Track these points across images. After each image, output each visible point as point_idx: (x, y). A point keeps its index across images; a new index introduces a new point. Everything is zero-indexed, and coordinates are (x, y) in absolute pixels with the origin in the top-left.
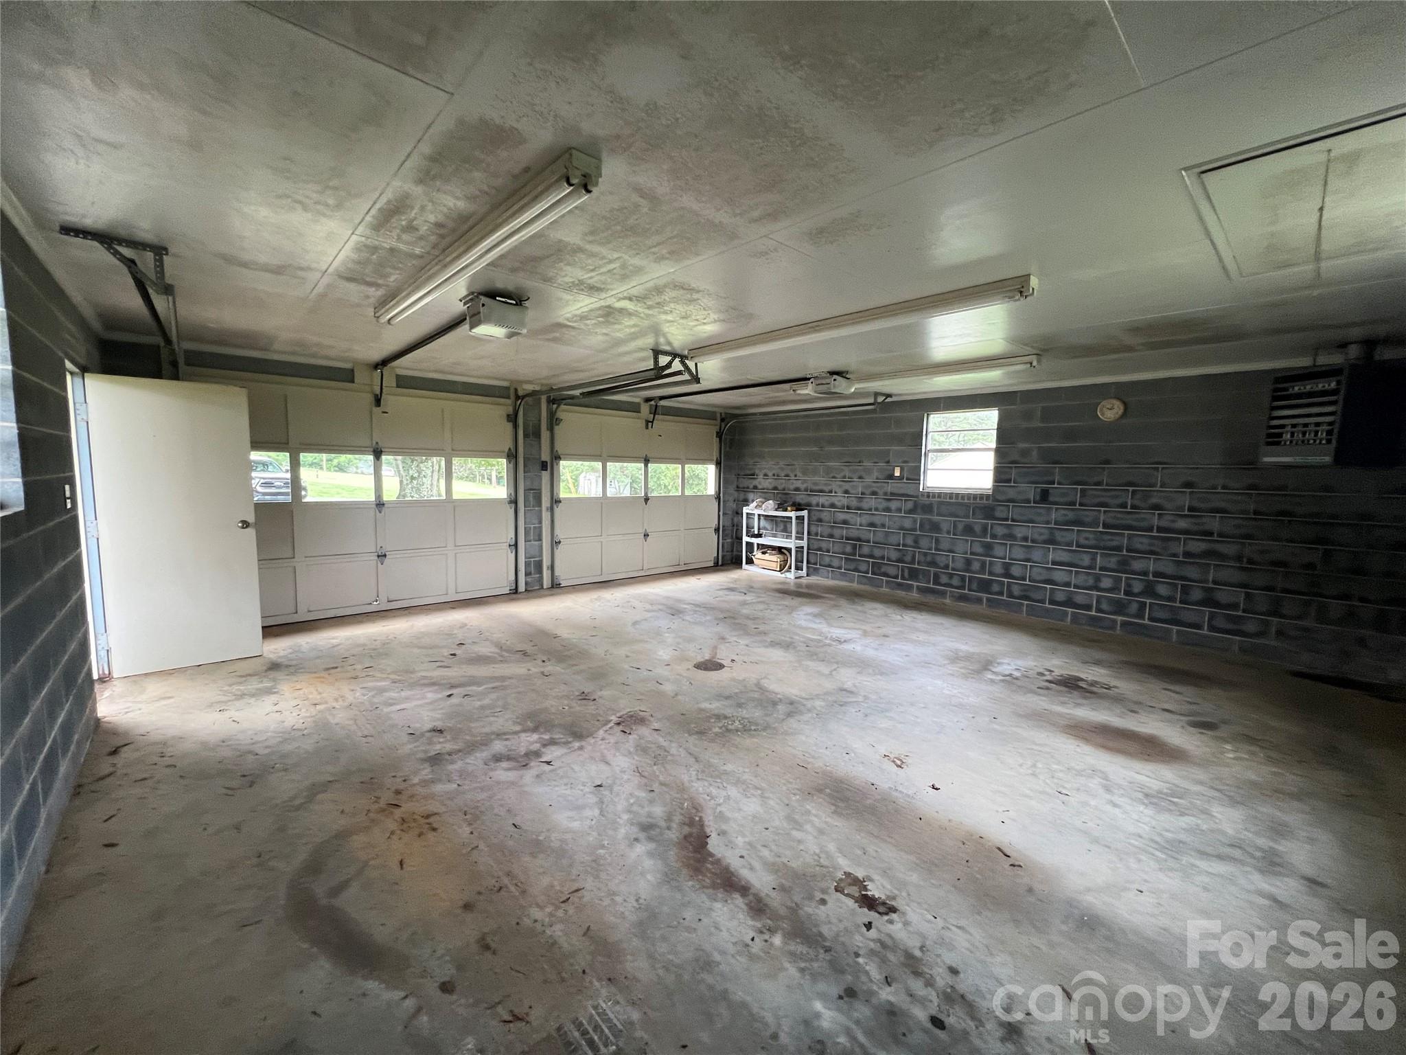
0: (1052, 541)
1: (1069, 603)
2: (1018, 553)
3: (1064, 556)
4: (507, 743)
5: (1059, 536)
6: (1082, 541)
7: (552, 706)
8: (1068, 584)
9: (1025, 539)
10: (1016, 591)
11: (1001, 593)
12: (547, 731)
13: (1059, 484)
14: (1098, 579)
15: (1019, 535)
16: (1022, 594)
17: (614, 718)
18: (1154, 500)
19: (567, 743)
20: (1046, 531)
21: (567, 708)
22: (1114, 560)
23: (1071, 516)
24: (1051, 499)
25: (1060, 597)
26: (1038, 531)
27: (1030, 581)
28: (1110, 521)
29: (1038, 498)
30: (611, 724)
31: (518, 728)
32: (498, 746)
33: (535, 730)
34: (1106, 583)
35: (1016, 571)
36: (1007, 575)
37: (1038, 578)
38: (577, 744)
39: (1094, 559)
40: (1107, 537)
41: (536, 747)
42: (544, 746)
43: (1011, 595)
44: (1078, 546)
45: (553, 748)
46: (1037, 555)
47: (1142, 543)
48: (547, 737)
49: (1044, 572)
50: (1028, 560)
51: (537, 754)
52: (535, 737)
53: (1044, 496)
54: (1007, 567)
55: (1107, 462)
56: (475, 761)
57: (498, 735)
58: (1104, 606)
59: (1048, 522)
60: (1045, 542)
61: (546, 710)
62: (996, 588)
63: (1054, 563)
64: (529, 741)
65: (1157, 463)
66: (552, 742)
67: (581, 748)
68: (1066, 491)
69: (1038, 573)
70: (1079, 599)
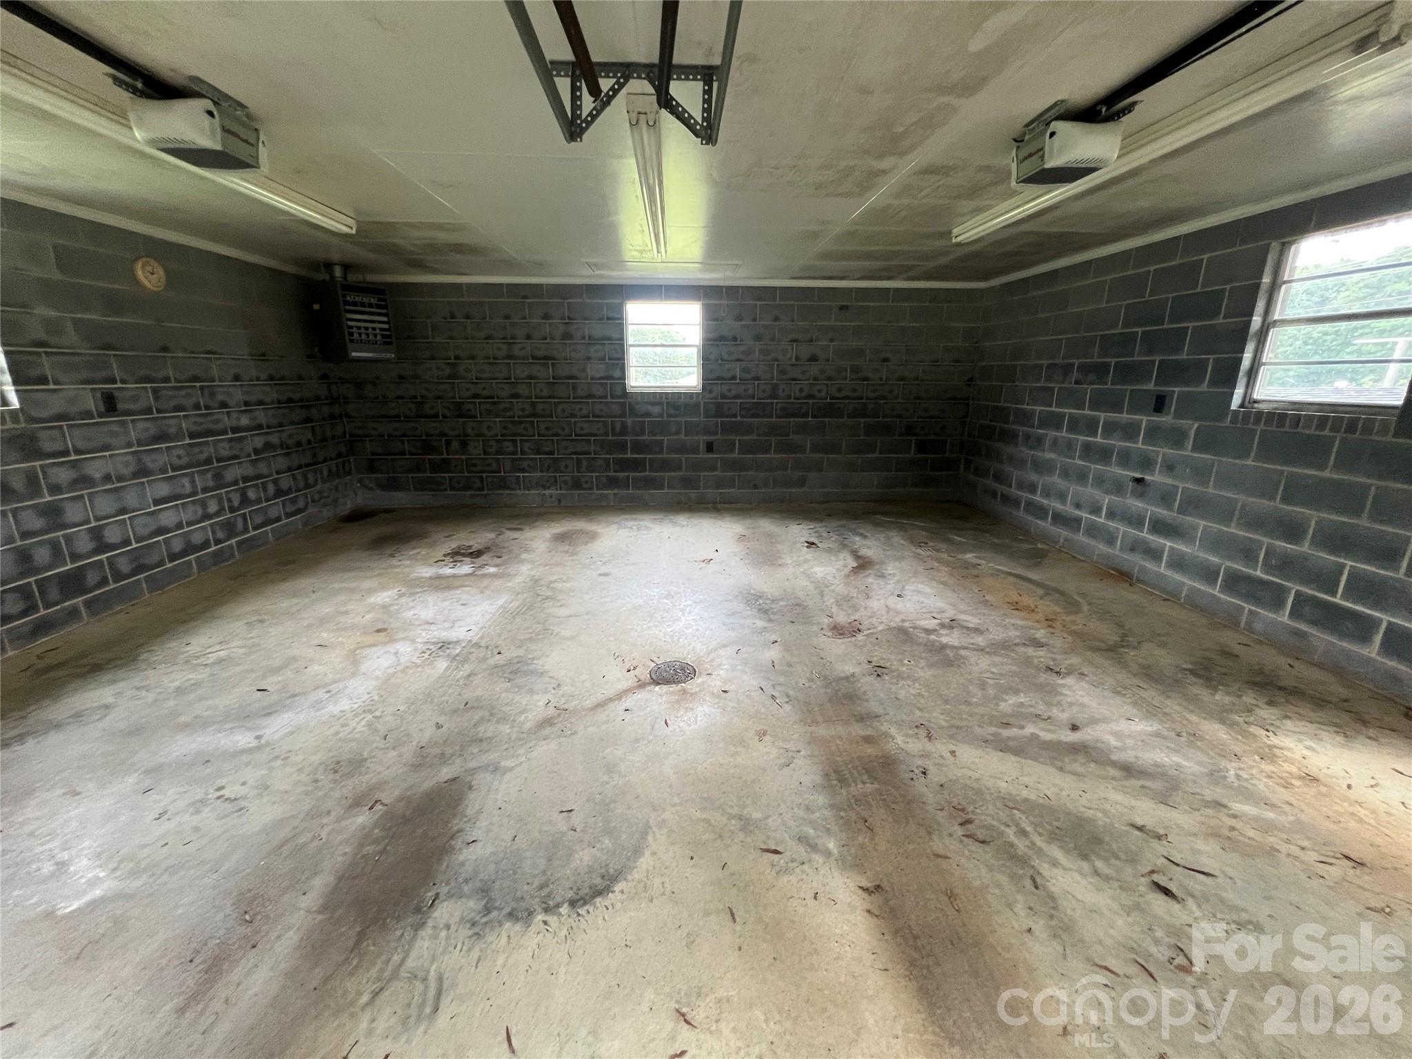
0: (143, 472)
1: (190, 548)
2: (105, 505)
3: (163, 490)
4: (972, 641)
5: (148, 461)
6: (176, 462)
7: (923, 668)
8: (179, 526)
9: (107, 478)
10: (124, 566)
11: (104, 581)
12: (933, 642)
13: (123, 382)
14: (204, 504)
15: (97, 475)
16: (134, 566)
17: (860, 637)
18: (220, 397)
19: (915, 628)
20: (130, 458)
21: (906, 662)
22: (209, 475)
23: (152, 429)
24: (120, 406)
25: (177, 546)
26: (118, 460)
27: (137, 542)
28: (194, 428)
29: (102, 408)
30: (866, 633)
31: (963, 652)
32: (980, 640)
33: (944, 647)
34: (213, 507)
35: (112, 535)
36: (102, 547)
37: (146, 532)
38: (906, 624)
39: (193, 482)
40: (196, 450)
41: (943, 632)
42: (935, 630)
43: (118, 576)
44: (174, 470)
45: (928, 627)
46: (131, 499)
47: (225, 450)
48: (933, 637)
49: (148, 520)
50: (123, 511)
51: (943, 626)
52: (944, 640)
53: (110, 404)
54: (96, 533)
55: (165, 349)
56: (998, 634)
57: (982, 650)
58: (220, 535)
59: (129, 445)
60: (136, 475)
61: (931, 666)
62: (92, 578)
63: (157, 502)
64: (951, 638)
65: (208, 352)
66: (928, 631)
67: (903, 621)
68: (133, 393)
69: (144, 525)
70: (197, 539)
